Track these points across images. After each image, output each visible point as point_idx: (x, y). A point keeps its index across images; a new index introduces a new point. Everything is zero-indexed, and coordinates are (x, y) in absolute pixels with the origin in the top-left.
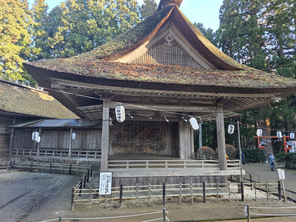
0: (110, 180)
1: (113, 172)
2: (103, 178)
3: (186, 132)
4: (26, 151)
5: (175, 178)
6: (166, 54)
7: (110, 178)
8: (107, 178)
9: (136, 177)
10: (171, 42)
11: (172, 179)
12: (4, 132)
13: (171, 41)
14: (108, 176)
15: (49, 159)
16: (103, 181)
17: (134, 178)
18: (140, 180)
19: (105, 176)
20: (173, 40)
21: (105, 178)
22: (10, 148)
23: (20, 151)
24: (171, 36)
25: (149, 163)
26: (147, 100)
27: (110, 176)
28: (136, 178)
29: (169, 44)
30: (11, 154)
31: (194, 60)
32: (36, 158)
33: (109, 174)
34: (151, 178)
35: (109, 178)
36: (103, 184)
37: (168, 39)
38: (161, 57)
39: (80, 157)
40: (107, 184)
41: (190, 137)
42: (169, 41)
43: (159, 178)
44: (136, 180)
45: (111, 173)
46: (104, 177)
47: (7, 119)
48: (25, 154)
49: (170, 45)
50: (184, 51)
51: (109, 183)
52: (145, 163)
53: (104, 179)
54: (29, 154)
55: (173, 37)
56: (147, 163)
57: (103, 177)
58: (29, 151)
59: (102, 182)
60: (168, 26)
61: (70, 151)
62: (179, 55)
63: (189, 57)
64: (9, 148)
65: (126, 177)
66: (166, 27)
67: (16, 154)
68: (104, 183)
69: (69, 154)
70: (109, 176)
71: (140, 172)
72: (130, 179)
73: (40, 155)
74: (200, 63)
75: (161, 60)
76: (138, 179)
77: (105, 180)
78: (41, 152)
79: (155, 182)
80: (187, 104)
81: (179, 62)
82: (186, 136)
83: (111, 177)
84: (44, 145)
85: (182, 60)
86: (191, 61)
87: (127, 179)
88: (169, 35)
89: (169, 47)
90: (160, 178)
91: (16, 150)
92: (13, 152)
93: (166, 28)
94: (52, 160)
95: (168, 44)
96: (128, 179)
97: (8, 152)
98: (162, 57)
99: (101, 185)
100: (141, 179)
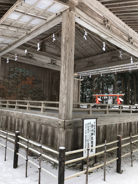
0: (94, 131)
1: (97, 118)
2: (87, 128)
7: (94, 128)
8: (91, 129)
14: (92, 126)
19: (89, 125)
21: (89, 128)
27: (94, 125)
33: (93, 122)
36: (87, 139)
40: (92, 138)
41: (78, 89)
45: (95, 120)
51: (93, 136)
57: (87, 126)
59: (86, 136)
68: (89, 136)
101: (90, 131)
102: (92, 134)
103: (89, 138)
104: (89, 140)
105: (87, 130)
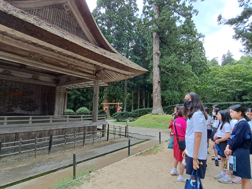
3: (61, 96)
5: (58, 131)
9: (16, 133)
10: (68, 11)
11: (55, 132)
17: (13, 134)
18: (20, 135)
41: (64, 100)
44: (15, 136)
52: (28, 118)
56: (31, 119)
80: (74, 69)
82: (61, 99)
88: (67, 4)
100: (22, 134)
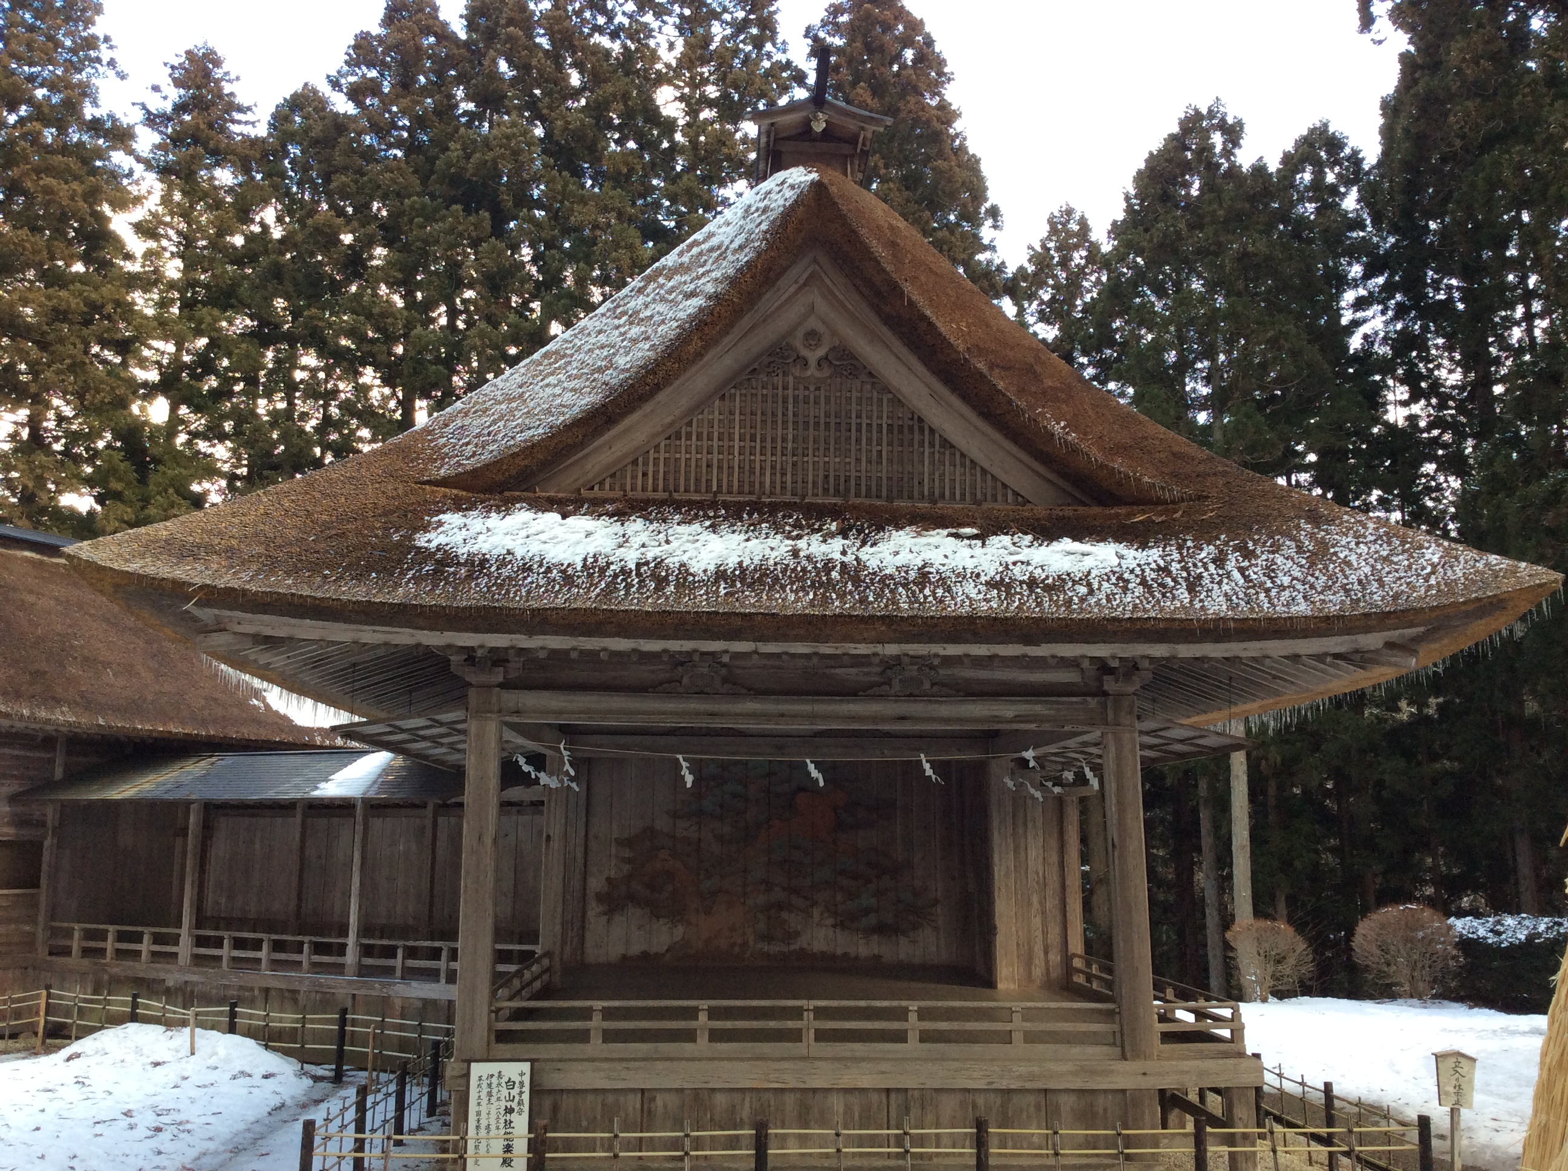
0: (521, 1103)
1: (537, 1060)
2: (485, 1090)
3: (1030, 825)
4: (121, 937)
5: (855, 1100)
6: (795, 423)
7: (521, 1093)
8: (505, 1092)
9: (643, 1091)
10: (826, 358)
11: (837, 1104)
12: (11, 830)
13: (821, 352)
14: (510, 1084)
15: (241, 988)
16: (484, 1109)
17: (631, 1096)
18: (659, 1102)
19: (495, 1080)
20: (833, 349)
21: (495, 1091)
22: (41, 919)
23: (89, 935)
24: (820, 328)
25: (710, 1018)
26: (706, 670)
27: (522, 1084)
28: (639, 1095)
29: (812, 371)
30: (42, 952)
31: (952, 446)
32: (173, 978)
33: (518, 1071)
34: (720, 1099)
35: (515, 1092)
36: (484, 1123)
37: (809, 346)
38: (769, 446)
39: (410, 974)
40: (508, 1124)
41: (1054, 858)
42: (813, 356)
43: (766, 1096)
44: (638, 1106)
45: (528, 1064)
46: (490, 1085)
47: (22, 753)
48: (119, 953)
49: (818, 374)
50: (897, 402)
51: (514, 1117)
52: (692, 1014)
53: (490, 1094)
54: (137, 954)
55: (834, 333)
56: (703, 1017)
57: (484, 1085)
58: (138, 938)
59: (478, 1113)
60: (805, 276)
61: (351, 940)
62: (869, 425)
63: (927, 432)
64: (34, 921)
65: (586, 1091)
66: (796, 282)
67: (67, 952)
68: (493, 1116)
69: (351, 957)
70: (517, 1079)
71: (660, 1065)
72: (610, 1099)
73: (198, 960)
74: (986, 465)
75: (769, 458)
76: (653, 1099)
77: (493, 1099)
78: (200, 941)
79: (746, 1120)
80: (927, 686)
81: (869, 461)
82: (1033, 853)
83: (527, 1089)
84: (223, 900)
85: (884, 453)
86: (937, 456)
87: (590, 1098)
88: (813, 323)
89: (812, 388)
90: (770, 1096)
91: (69, 933)
92: (53, 942)
93: (792, 290)
94: (256, 992)
95: (809, 373)
96: (600, 1098)
97: (29, 943)
98: (774, 440)
99: (478, 1127)
100: (669, 1098)
101: (498, 1099)
102: (510, 1111)
103: (493, 1122)
104: (493, 1127)
105: (484, 1095)
